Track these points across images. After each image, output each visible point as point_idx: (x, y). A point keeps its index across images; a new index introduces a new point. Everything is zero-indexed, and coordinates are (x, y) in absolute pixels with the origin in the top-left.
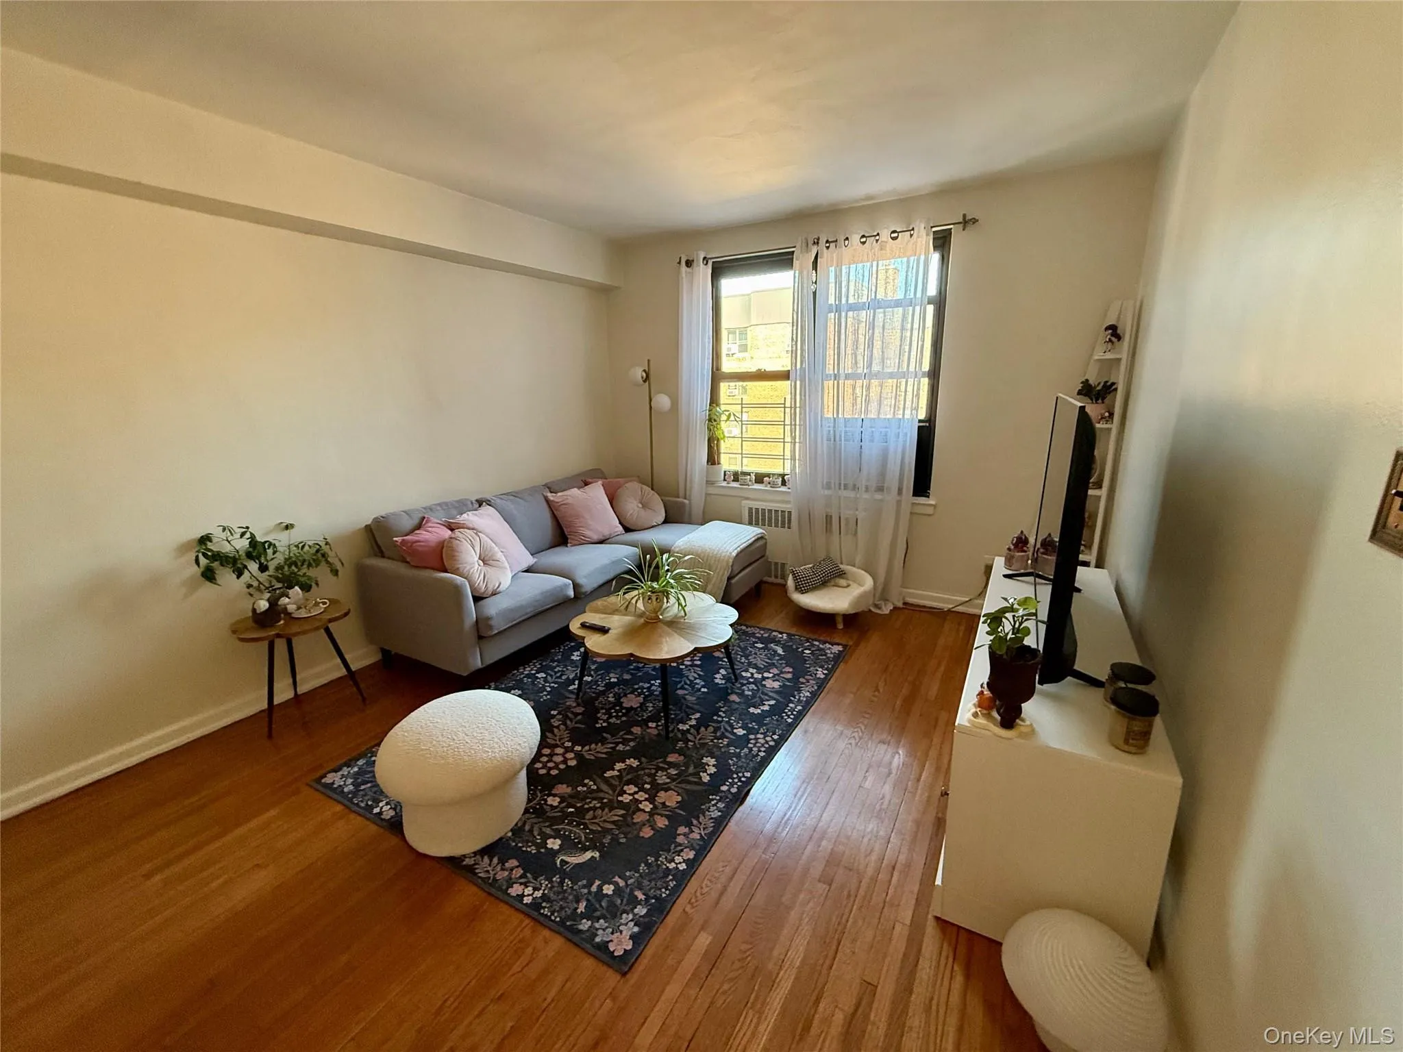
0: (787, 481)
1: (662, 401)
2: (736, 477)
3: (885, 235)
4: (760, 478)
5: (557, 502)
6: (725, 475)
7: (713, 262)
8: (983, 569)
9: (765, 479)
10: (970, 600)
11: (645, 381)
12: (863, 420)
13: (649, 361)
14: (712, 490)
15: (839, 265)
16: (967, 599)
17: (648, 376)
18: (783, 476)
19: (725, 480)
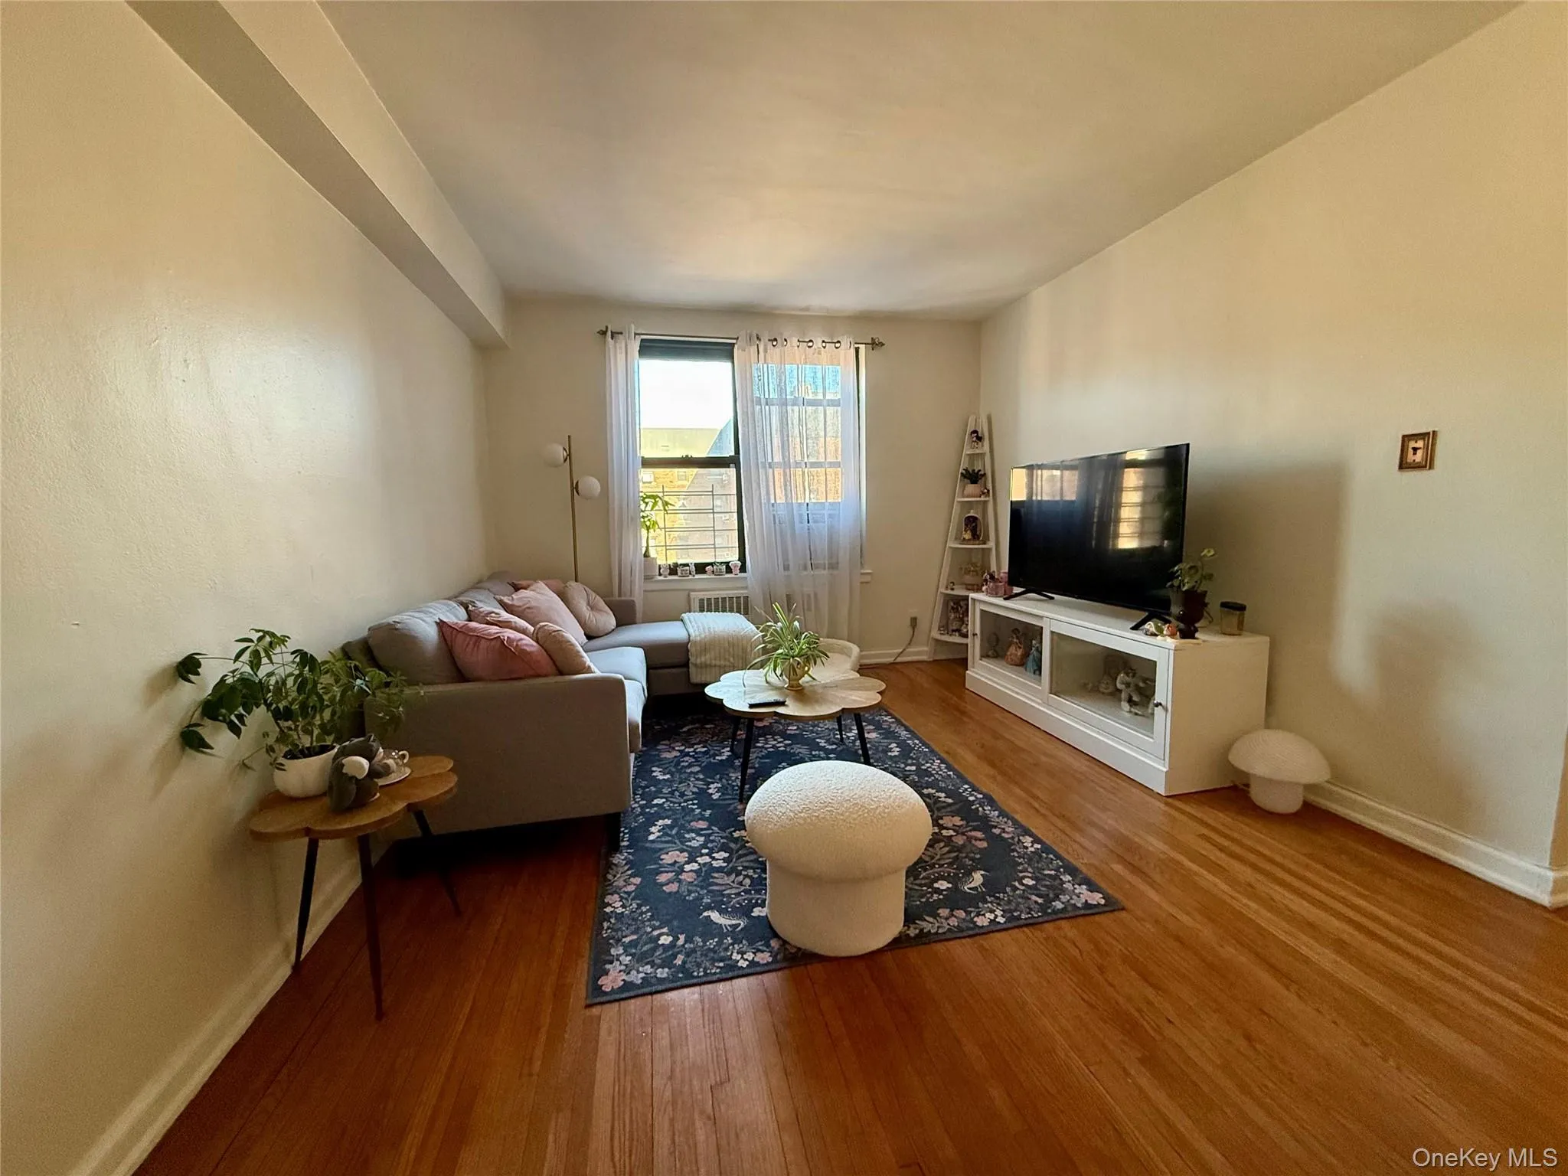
0: (732, 567)
1: (592, 484)
2: (673, 570)
3: (818, 343)
4: (701, 568)
5: (520, 607)
6: (660, 569)
7: (642, 340)
8: (908, 622)
9: (707, 568)
10: (904, 650)
11: (565, 460)
12: (808, 504)
13: (569, 437)
14: (651, 586)
15: (782, 362)
16: (901, 650)
17: (569, 455)
18: (727, 563)
19: (660, 575)
